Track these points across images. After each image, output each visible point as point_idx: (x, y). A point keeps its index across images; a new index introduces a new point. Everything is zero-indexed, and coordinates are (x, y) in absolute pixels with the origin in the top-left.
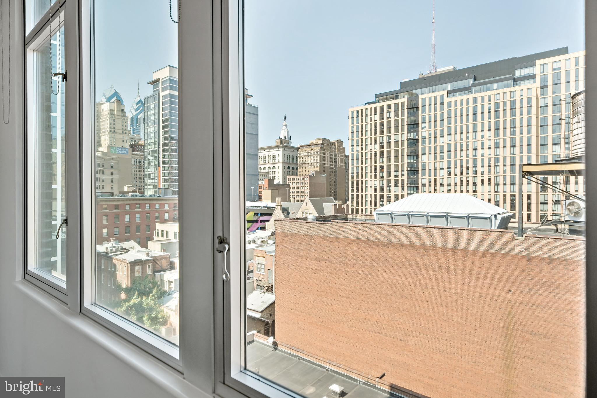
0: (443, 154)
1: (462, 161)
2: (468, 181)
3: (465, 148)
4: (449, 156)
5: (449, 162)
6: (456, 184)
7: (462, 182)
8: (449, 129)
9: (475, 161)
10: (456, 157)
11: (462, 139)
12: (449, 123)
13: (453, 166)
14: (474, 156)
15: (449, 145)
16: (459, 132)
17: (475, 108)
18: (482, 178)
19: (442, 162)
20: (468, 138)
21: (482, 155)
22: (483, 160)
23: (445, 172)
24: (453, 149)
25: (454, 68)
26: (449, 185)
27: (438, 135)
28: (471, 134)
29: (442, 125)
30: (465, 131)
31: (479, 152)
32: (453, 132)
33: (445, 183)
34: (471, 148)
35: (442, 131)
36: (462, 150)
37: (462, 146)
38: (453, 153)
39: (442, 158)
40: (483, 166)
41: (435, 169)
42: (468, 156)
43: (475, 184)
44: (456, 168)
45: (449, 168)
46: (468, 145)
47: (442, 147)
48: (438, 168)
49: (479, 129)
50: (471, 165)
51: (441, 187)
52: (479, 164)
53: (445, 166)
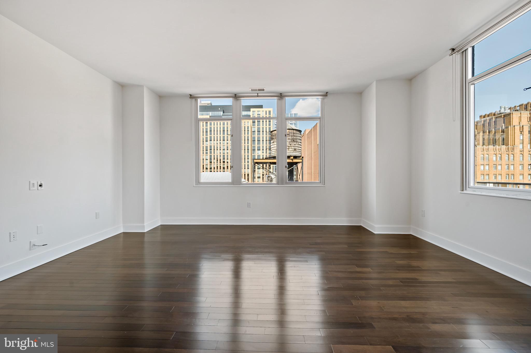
0: (207, 151)
1: (217, 155)
2: (220, 167)
3: (219, 149)
4: (211, 153)
5: (211, 156)
6: (214, 168)
7: (217, 167)
8: (211, 137)
9: (224, 156)
10: (214, 153)
11: (217, 144)
12: (211, 134)
13: (213, 158)
14: (223, 153)
15: (211, 146)
16: (216, 139)
17: (224, 128)
18: (227, 165)
19: (207, 155)
20: (220, 143)
21: (227, 153)
22: (227, 156)
23: (209, 161)
24: (213, 149)
25: (211, 104)
26: (211, 168)
27: (205, 140)
28: (222, 141)
29: (207, 135)
30: (219, 139)
31: (226, 151)
32: (213, 139)
33: (209, 168)
34: (222, 149)
35: (207, 138)
36: (217, 150)
37: (217, 147)
38: (213, 151)
39: (207, 153)
40: (227, 159)
41: (203, 159)
42: (220, 153)
43: (224, 168)
44: (214, 159)
45: (211, 159)
46: (220, 147)
47: (207, 147)
48: (205, 159)
49: (226, 139)
50: (222, 158)
51: (206, 170)
52: (226, 158)
53: (209, 158)
